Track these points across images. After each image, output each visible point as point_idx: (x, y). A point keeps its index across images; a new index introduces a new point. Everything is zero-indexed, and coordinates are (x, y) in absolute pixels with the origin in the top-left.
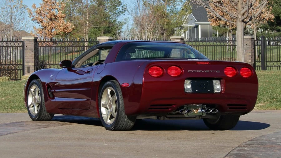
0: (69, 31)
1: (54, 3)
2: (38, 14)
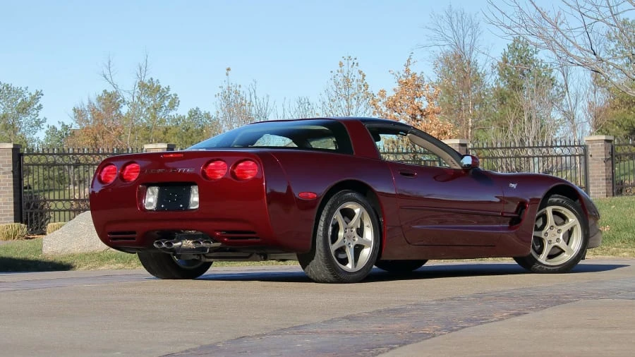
1: (419, 87)
2: (389, 107)
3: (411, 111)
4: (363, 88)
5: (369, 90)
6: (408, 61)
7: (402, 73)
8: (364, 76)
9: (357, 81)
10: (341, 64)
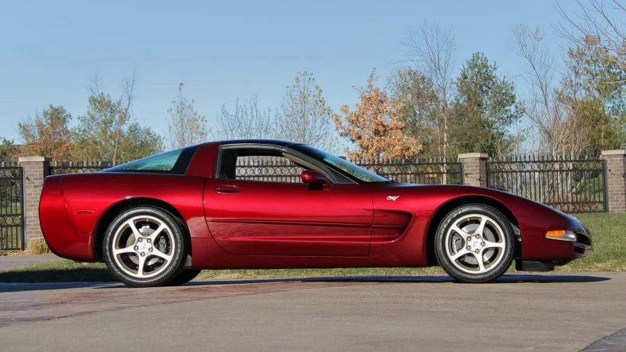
0: (412, 154)
1: (382, 102)
2: (352, 122)
3: (374, 126)
4: (320, 103)
5: (326, 106)
6: (371, 76)
7: (365, 88)
8: (321, 91)
9: (314, 96)
10: (297, 79)
